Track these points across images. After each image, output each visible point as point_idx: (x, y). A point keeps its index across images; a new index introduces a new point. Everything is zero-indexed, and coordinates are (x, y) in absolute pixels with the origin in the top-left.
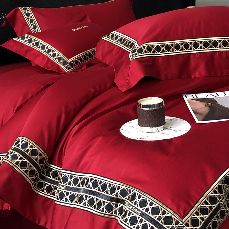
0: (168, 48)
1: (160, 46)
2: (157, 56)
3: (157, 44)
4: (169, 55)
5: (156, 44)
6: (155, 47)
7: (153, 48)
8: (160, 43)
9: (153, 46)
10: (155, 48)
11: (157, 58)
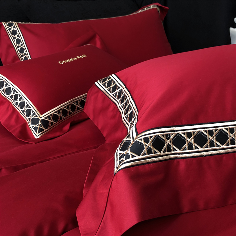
0: (201, 139)
1: (183, 135)
2: (176, 158)
3: (177, 131)
4: (202, 156)
5: (174, 131)
6: (171, 138)
7: (168, 140)
8: (182, 130)
9: (168, 137)
10: (173, 139)
11: (176, 161)
